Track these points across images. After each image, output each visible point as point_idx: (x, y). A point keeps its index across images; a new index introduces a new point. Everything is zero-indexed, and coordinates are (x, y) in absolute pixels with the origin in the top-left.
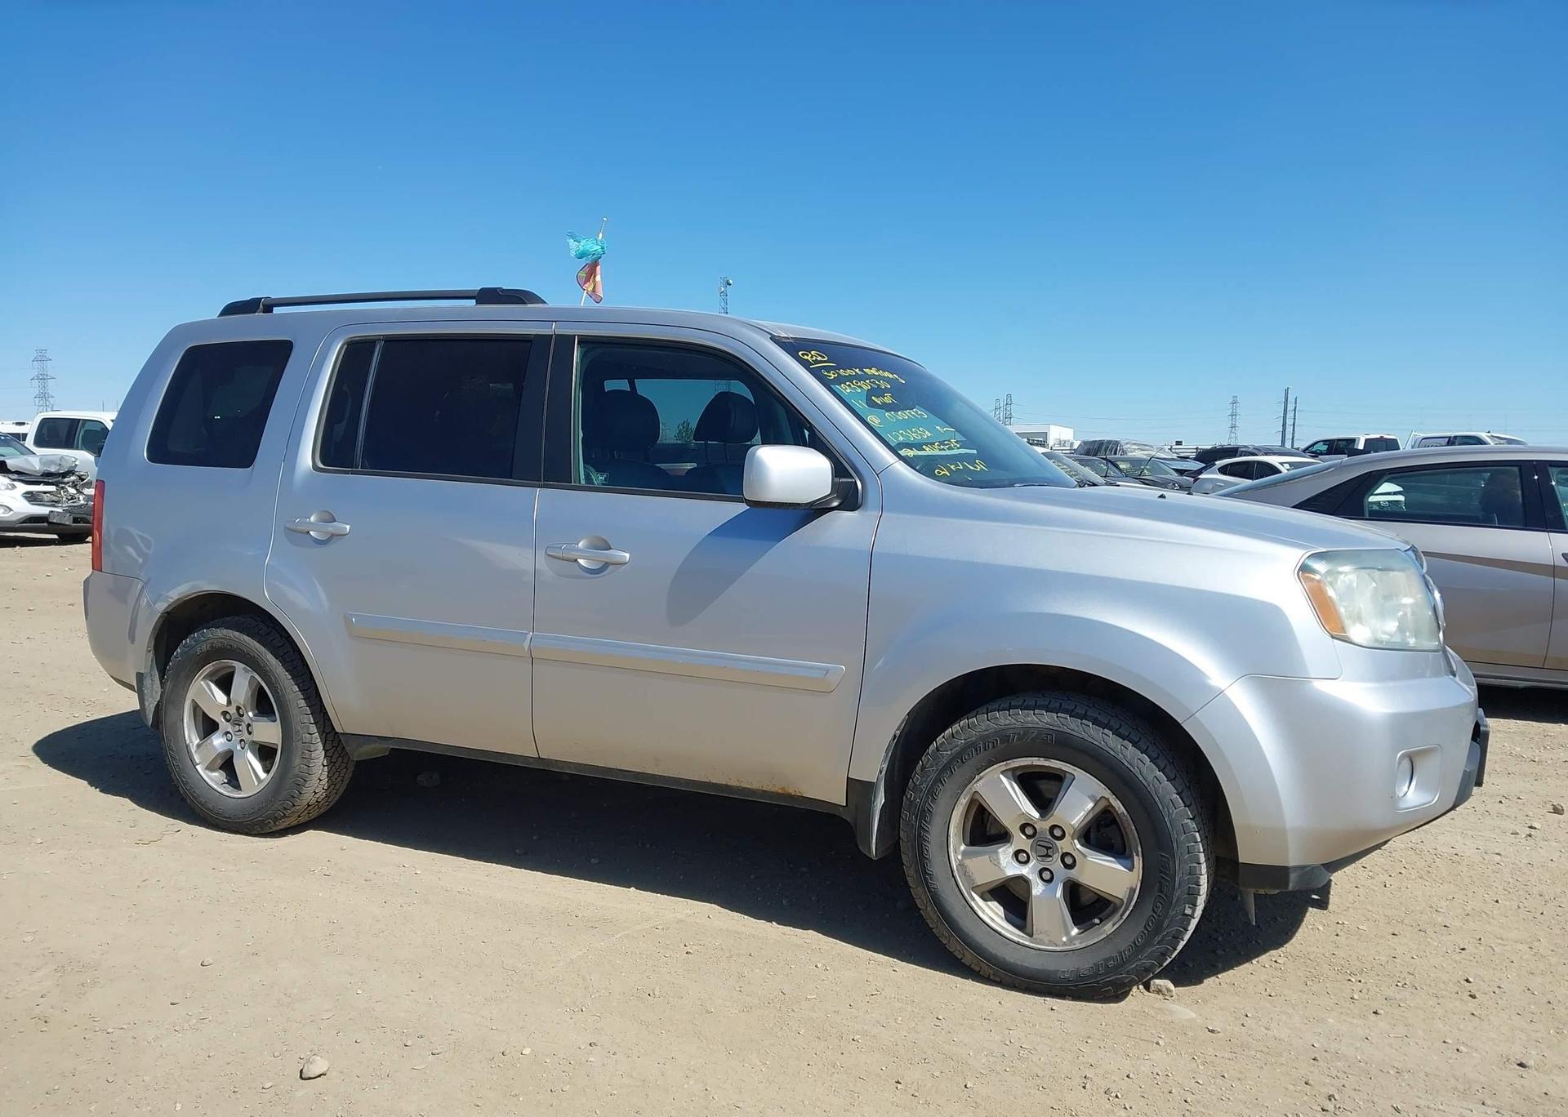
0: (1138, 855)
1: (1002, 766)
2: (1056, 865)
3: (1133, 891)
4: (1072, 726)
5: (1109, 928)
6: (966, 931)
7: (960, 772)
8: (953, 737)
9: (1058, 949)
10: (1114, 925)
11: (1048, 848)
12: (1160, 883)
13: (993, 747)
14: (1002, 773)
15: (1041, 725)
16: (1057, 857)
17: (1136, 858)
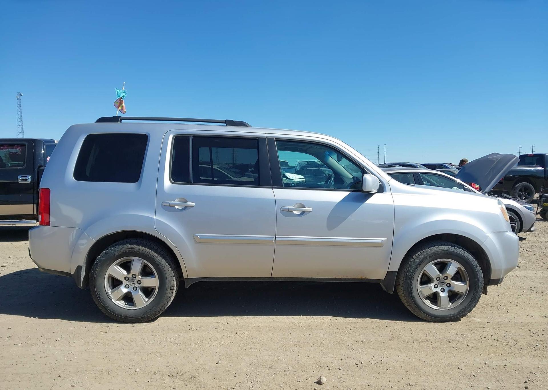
0: (468, 281)
1: (432, 262)
2: (445, 287)
3: (467, 290)
4: (453, 249)
5: (460, 301)
6: (423, 309)
7: (422, 265)
8: (419, 256)
9: (447, 309)
10: (462, 300)
11: (443, 283)
12: (475, 287)
13: (432, 257)
14: (432, 264)
15: (445, 250)
16: (445, 285)
17: (467, 282)
